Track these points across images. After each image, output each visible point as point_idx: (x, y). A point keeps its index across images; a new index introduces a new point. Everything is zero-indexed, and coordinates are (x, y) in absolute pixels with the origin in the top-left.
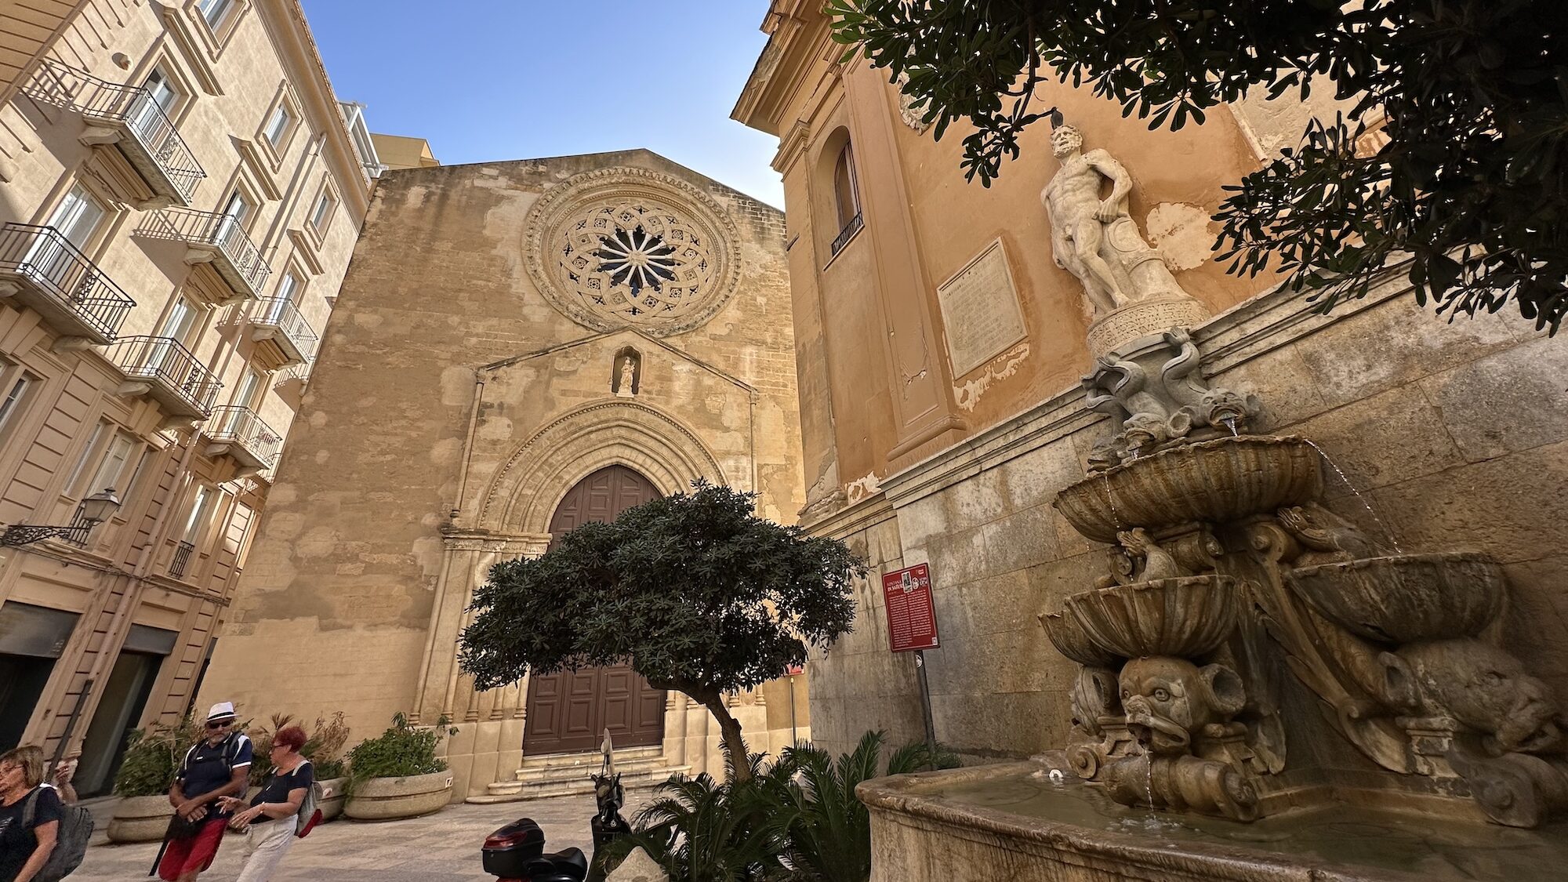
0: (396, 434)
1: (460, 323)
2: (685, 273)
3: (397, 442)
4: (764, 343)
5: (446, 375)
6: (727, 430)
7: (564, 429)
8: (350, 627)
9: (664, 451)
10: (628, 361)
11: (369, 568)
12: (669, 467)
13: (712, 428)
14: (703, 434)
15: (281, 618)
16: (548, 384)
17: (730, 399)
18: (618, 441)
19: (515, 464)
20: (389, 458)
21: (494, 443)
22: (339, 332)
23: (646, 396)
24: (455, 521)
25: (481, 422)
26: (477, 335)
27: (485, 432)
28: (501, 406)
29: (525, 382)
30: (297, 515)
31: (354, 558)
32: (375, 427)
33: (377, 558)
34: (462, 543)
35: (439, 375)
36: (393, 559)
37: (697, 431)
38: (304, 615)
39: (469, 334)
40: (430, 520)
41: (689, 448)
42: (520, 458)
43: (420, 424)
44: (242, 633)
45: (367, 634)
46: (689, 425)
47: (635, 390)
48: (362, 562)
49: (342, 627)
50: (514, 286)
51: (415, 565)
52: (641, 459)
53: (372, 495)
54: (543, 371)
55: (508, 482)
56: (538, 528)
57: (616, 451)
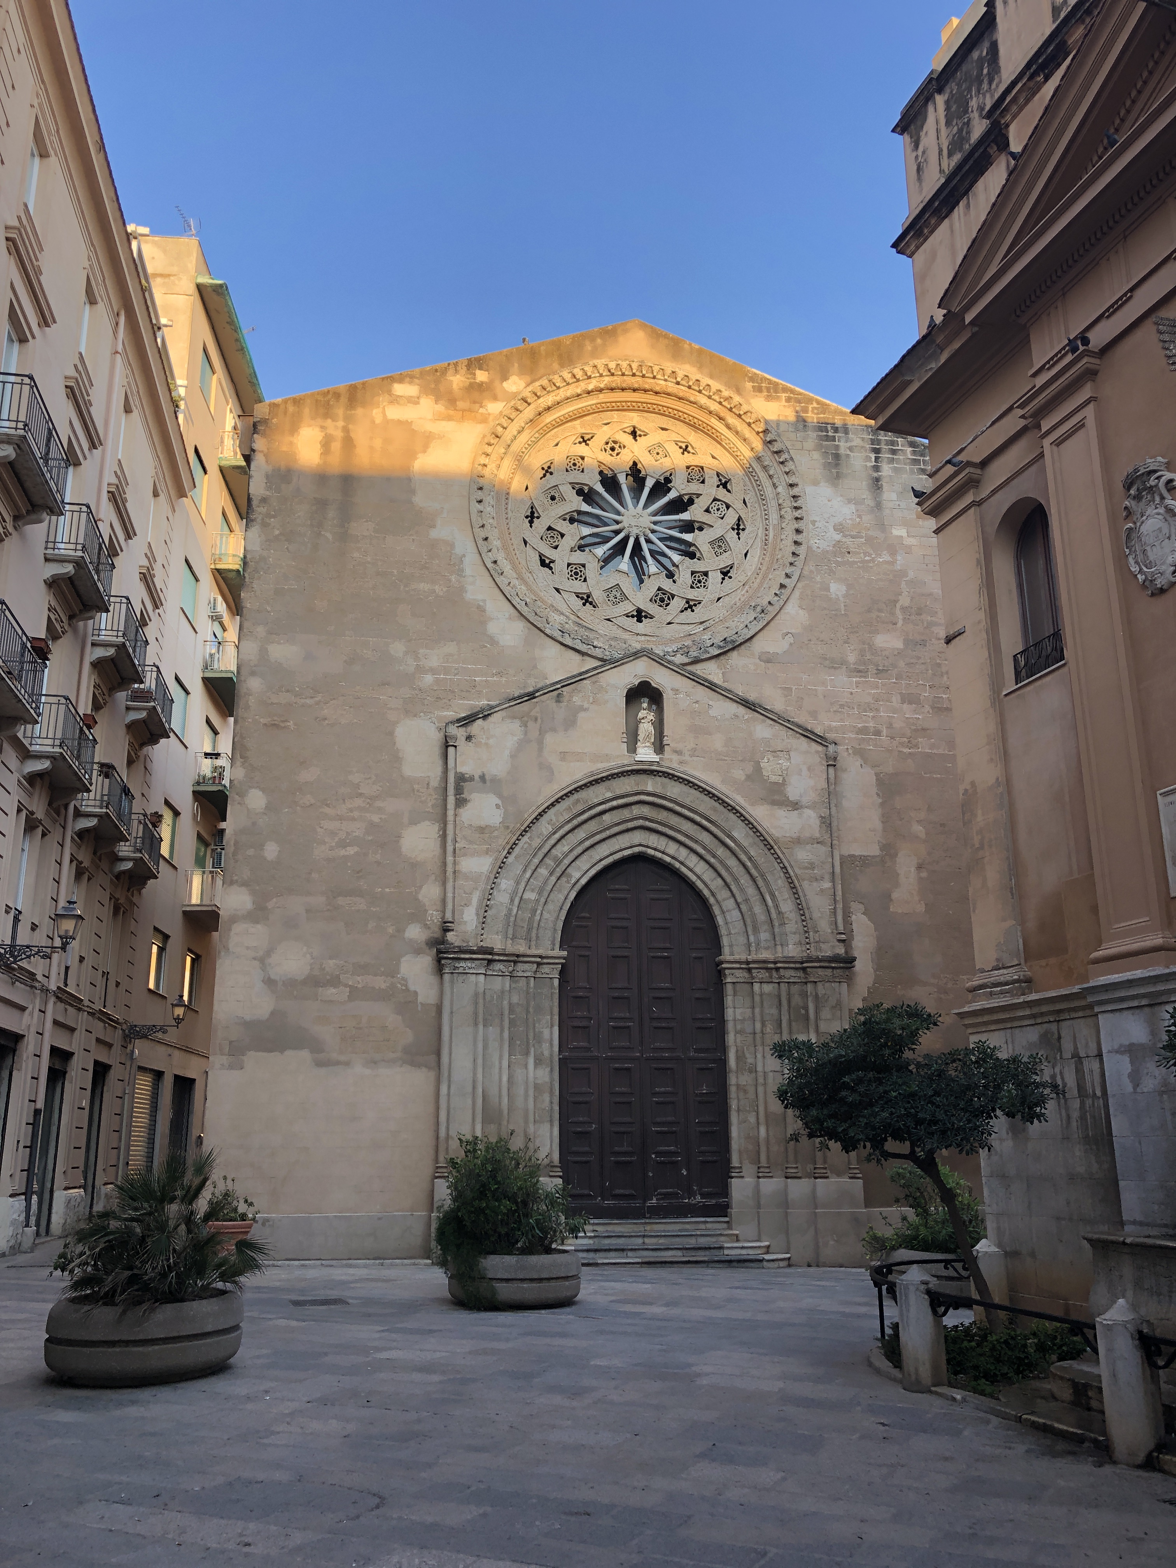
0: (353, 819)
1: (406, 653)
2: (711, 543)
3: (357, 829)
4: (843, 662)
5: (400, 732)
6: (795, 806)
7: (569, 809)
8: (347, 1064)
9: (705, 837)
10: (645, 705)
11: (355, 994)
12: (712, 860)
13: (774, 803)
14: (760, 813)
15: (270, 1051)
16: (540, 742)
17: (796, 758)
18: (641, 822)
19: (511, 859)
20: (351, 851)
21: (482, 830)
22: (253, 673)
23: (675, 757)
24: (450, 936)
25: (461, 802)
26: (433, 671)
27: (467, 814)
28: (483, 778)
29: (511, 742)
30: (259, 926)
31: (334, 981)
32: (327, 810)
33: (360, 981)
34: (462, 964)
35: (391, 734)
36: (380, 983)
37: (749, 808)
38: (295, 1048)
39: (420, 670)
40: (415, 933)
41: (740, 833)
42: (517, 850)
43: (379, 804)
44: (231, 1067)
45: (368, 1072)
46: (738, 799)
47: (659, 747)
48: (346, 985)
49: (338, 1063)
50: (469, 588)
51: (407, 990)
52: (672, 848)
53: (341, 901)
54: (531, 724)
55: (506, 884)
56: (548, 943)
57: (638, 837)
